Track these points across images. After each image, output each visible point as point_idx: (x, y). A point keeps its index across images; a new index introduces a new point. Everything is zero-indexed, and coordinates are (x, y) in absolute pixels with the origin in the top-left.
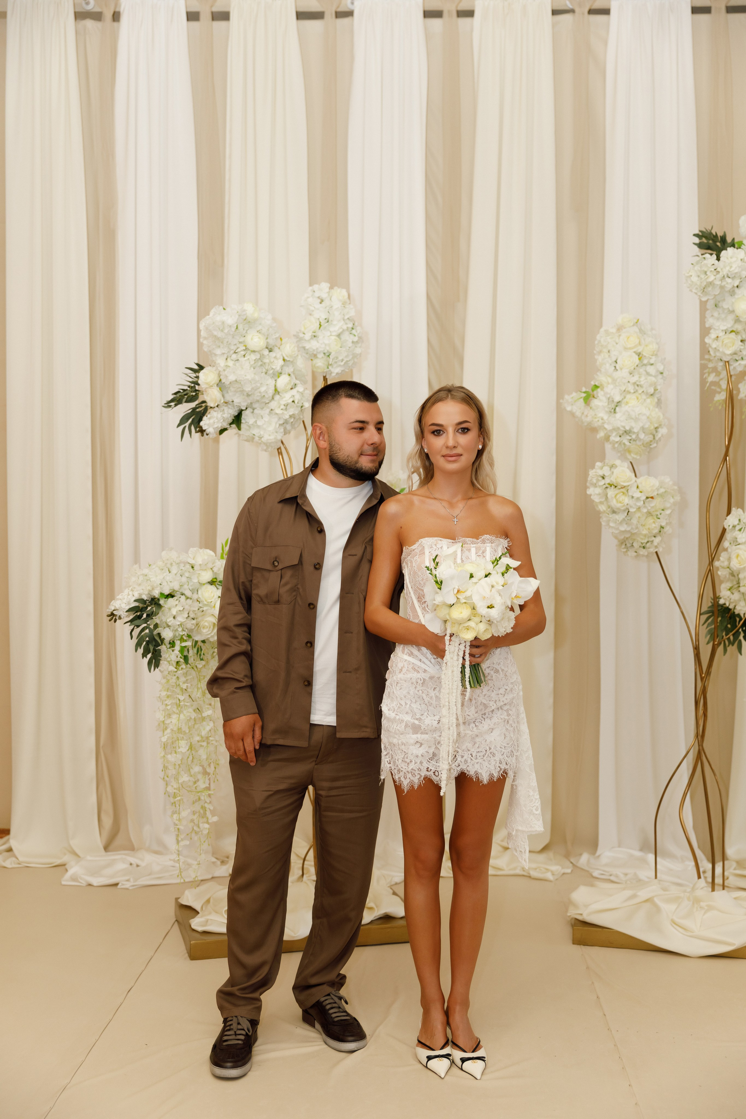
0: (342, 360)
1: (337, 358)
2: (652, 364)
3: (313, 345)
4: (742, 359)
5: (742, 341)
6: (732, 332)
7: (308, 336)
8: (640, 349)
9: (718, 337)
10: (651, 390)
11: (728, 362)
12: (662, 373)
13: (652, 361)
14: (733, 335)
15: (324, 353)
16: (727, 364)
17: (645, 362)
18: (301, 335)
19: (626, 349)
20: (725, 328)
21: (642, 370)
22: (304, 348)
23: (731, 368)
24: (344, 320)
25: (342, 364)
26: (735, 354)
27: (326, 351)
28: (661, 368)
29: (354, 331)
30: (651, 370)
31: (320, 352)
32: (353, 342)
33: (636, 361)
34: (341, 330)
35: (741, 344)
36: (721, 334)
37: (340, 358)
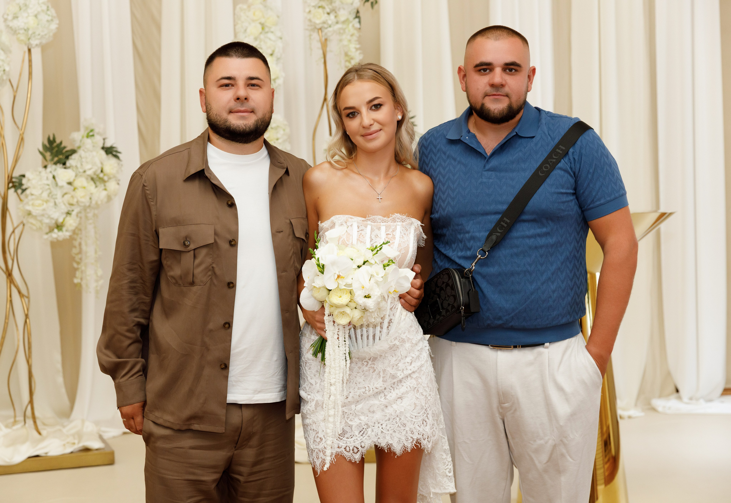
0: (39, 35)
1: (34, 33)
2: (272, 32)
3: (15, 24)
4: (330, 26)
5: (328, 14)
6: (319, 7)
7: (10, 17)
8: (263, 21)
9: (310, 12)
10: (270, 52)
11: (320, 29)
12: (281, 38)
13: (272, 30)
14: (320, 10)
15: (25, 30)
16: (320, 31)
17: (267, 30)
18: (5, 16)
19: (253, 21)
20: (313, 4)
21: (262, 36)
22: (8, 26)
23: (323, 33)
24: (39, 4)
25: (39, 37)
26: (324, 23)
27: (26, 28)
28: (279, 34)
29: (49, 13)
30: (270, 35)
31: (21, 29)
32: (48, 21)
33: (260, 30)
34: (36, 12)
35: (326, 15)
36: (312, 9)
37: (37, 33)
